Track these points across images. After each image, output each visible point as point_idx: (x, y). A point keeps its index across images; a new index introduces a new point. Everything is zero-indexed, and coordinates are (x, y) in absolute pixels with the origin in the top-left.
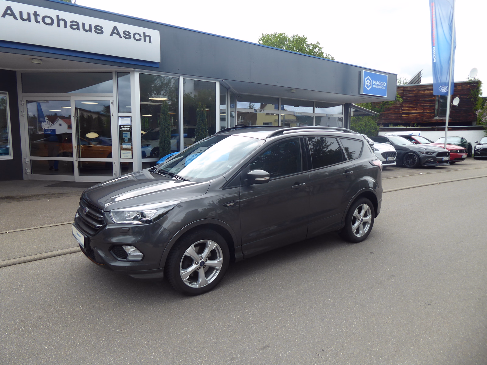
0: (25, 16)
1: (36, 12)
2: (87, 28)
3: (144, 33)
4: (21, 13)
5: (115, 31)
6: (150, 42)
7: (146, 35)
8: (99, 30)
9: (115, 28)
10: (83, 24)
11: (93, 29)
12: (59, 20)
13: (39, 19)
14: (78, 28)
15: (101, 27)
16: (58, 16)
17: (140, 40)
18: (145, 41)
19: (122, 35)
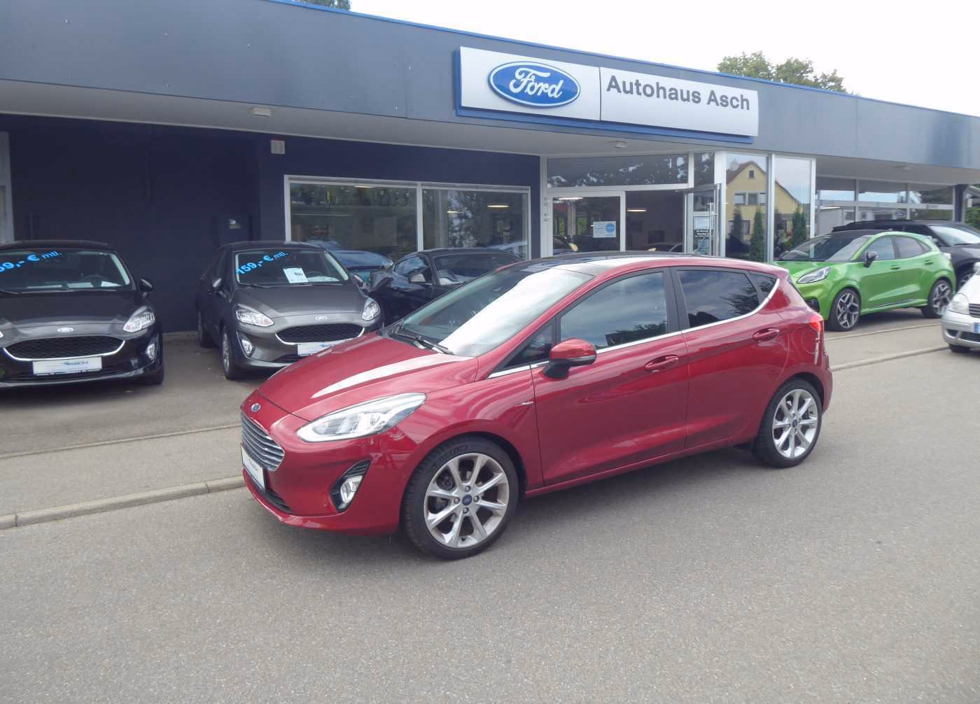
0: (628, 88)
1: (637, 81)
2: (685, 96)
3: (742, 96)
4: (624, 83)
5: (713, 98)
6: (748, 109)
7: (744, 98)
8: (696, 98)
9: (713, 93)
10: (682, 91)
11: (691, 97)
12: (658, 89)
13: (641, 90)
14: (676, 98)
15: (699, 94)
16: (658, 84)
17: (738, 106)
18: (742, 108)
19: (719, 101)
